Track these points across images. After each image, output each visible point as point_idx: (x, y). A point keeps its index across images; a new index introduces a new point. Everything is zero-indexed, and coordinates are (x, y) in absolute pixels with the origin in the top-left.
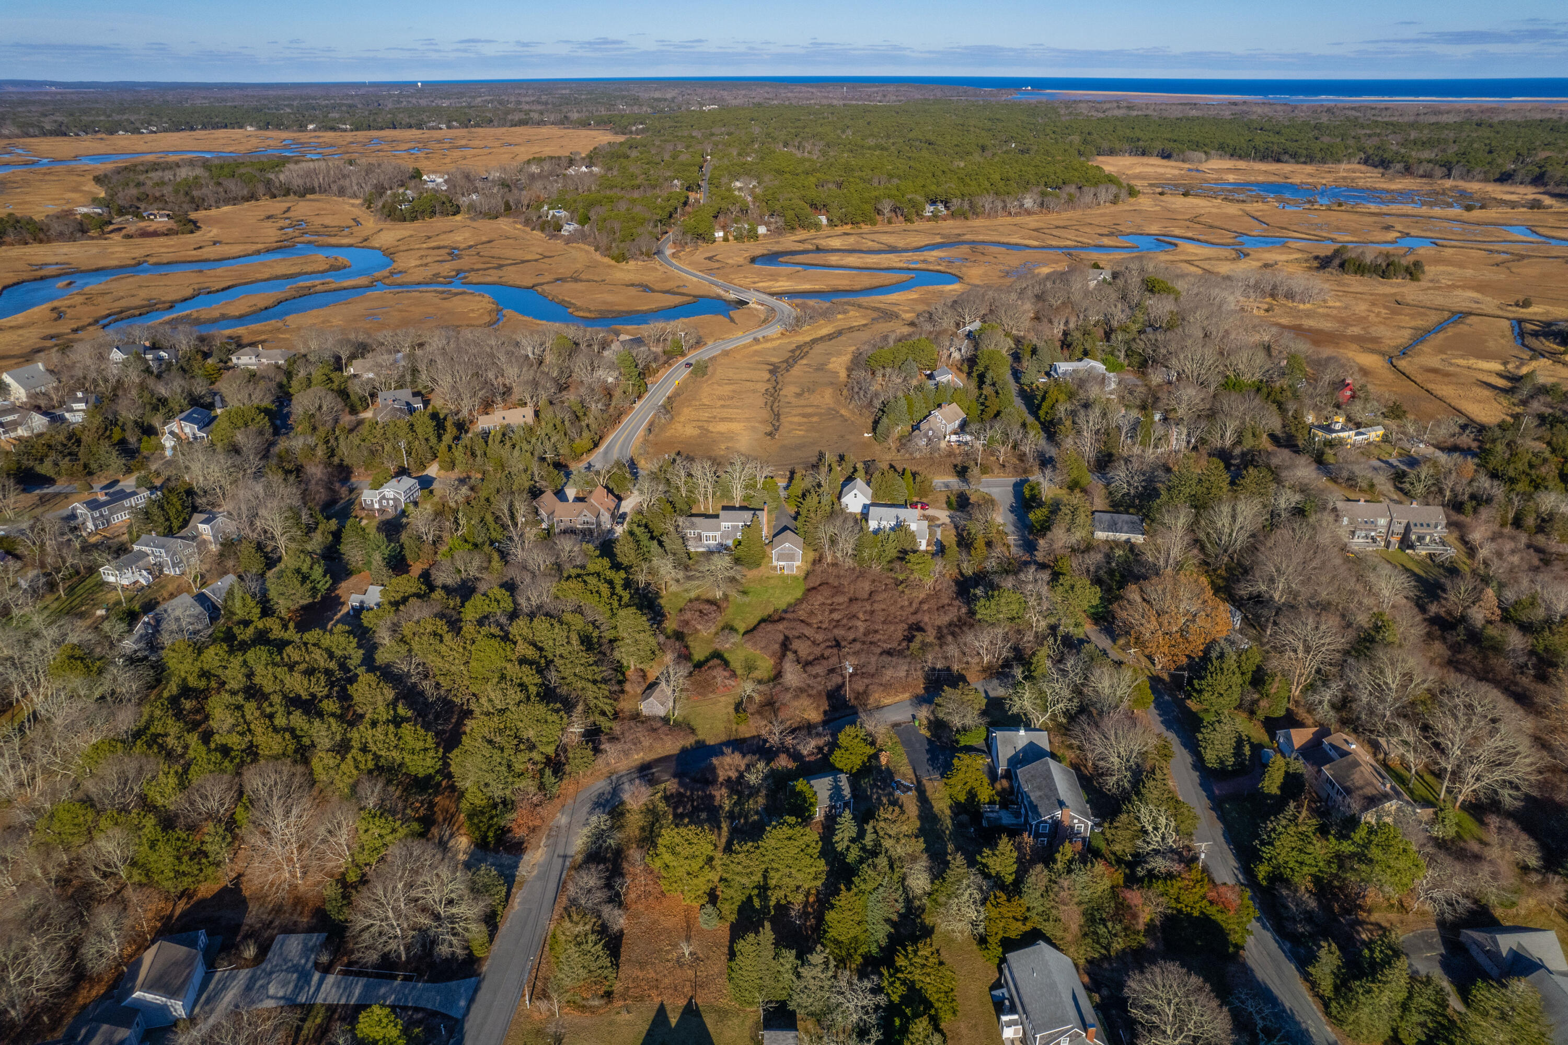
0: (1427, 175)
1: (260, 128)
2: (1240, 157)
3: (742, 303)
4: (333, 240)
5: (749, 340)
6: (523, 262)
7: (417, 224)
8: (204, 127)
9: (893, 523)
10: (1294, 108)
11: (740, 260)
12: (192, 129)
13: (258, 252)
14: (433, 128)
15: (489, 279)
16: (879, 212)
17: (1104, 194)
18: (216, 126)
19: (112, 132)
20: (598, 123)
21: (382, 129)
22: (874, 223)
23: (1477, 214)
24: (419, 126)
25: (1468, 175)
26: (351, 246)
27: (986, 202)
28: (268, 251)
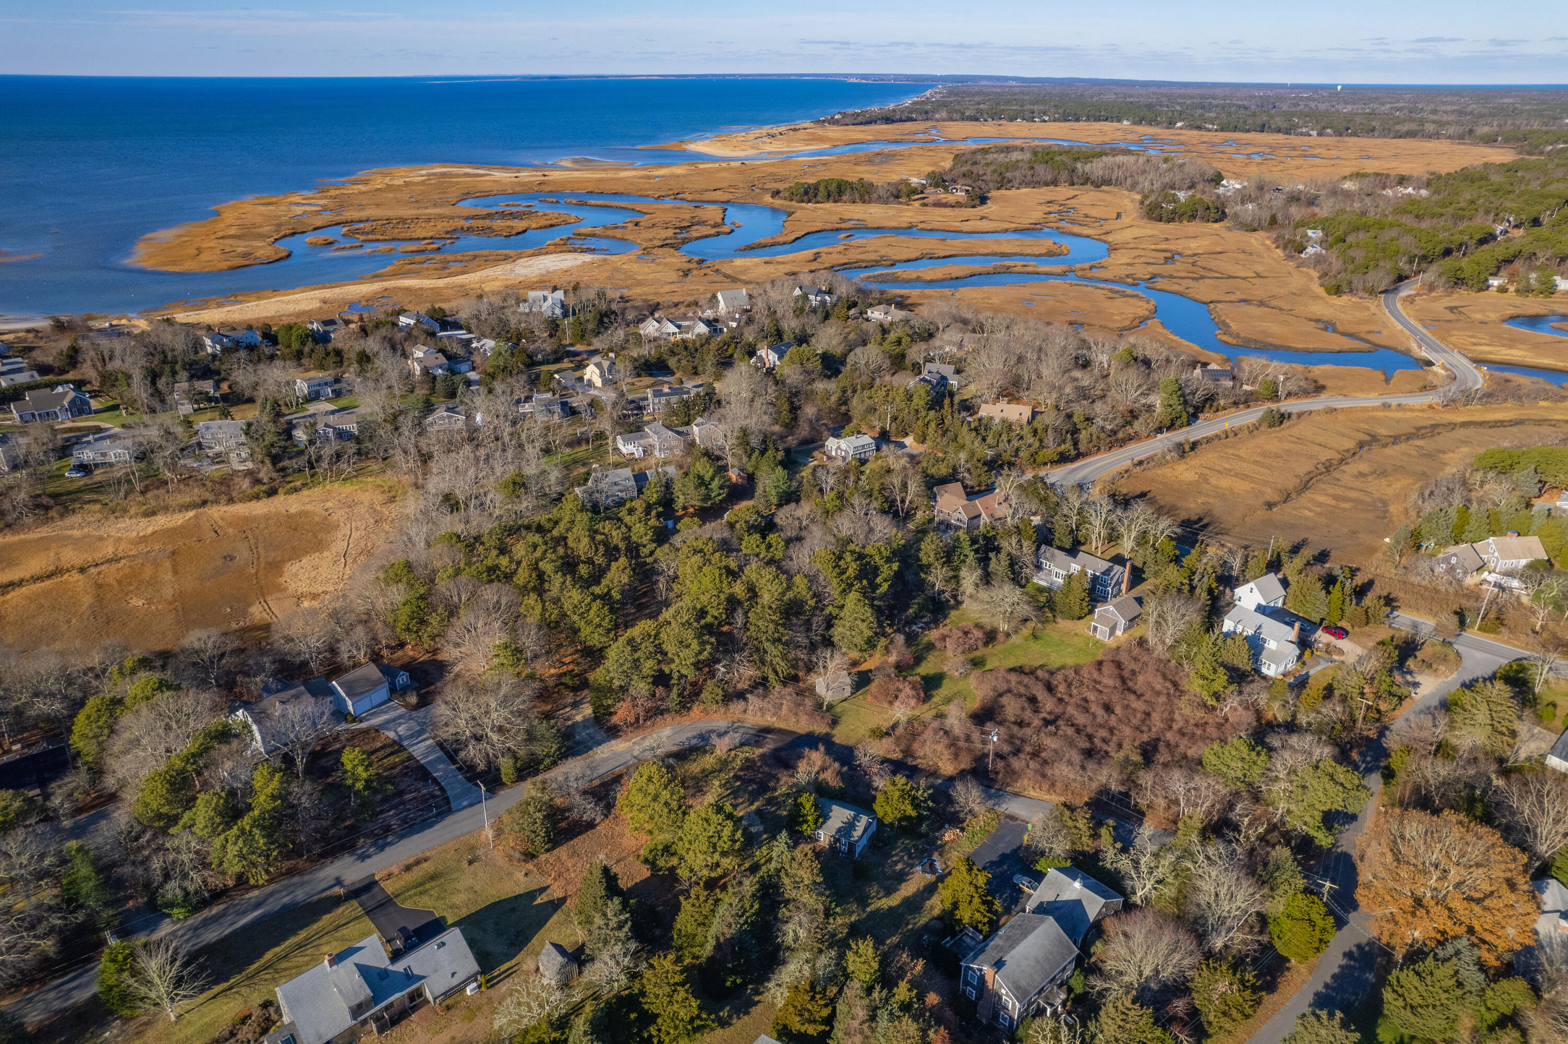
1: (1134, 123)
3: (1430, 363)
4: (1077, 229)
5: (1378, 403)
6: (1230, 277)
7: (1171, 226)
8: (1088, 120)
9: (1250, 632)
11: (1493, 316)
12: (1077, 120)
13: (1006, 231)
14: (1302, 134)
15: (1175, 288)
18: (1097, 119)
19: (1012, 119)
20: (1507, 140)
21: (1248, 131)
24: (1287, 132)
26: (1088, 236)
28: (1015, 231)
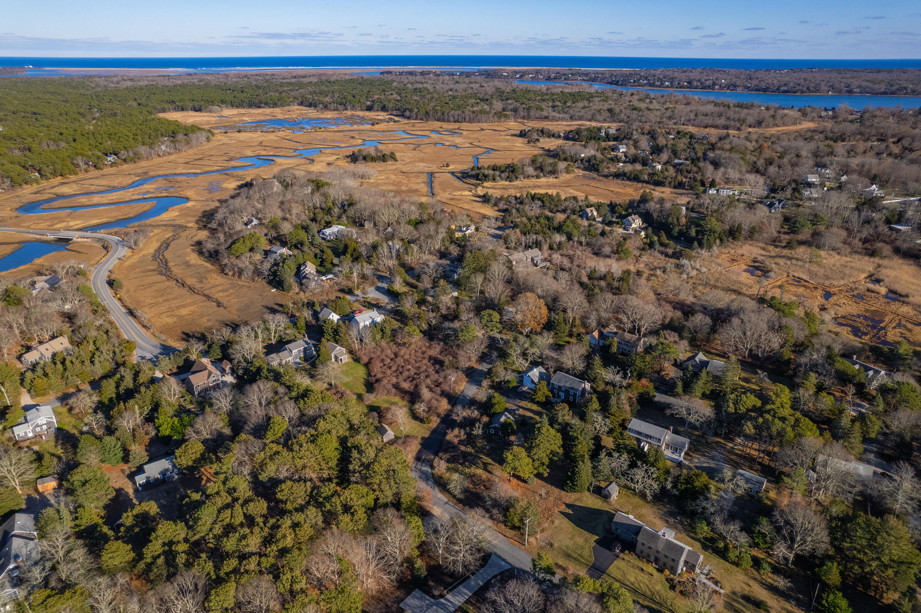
0: (336, 109)
2: (237, 107)
10: (227, 76)
16: (78, 166)
17: (202, 137)
22: (76, 174)
23: (377, 127)
25: (353, 108)
27: (143, 150)
